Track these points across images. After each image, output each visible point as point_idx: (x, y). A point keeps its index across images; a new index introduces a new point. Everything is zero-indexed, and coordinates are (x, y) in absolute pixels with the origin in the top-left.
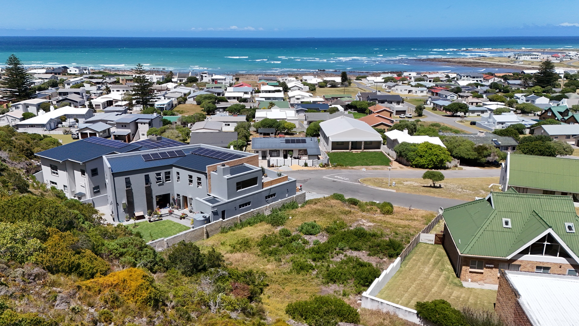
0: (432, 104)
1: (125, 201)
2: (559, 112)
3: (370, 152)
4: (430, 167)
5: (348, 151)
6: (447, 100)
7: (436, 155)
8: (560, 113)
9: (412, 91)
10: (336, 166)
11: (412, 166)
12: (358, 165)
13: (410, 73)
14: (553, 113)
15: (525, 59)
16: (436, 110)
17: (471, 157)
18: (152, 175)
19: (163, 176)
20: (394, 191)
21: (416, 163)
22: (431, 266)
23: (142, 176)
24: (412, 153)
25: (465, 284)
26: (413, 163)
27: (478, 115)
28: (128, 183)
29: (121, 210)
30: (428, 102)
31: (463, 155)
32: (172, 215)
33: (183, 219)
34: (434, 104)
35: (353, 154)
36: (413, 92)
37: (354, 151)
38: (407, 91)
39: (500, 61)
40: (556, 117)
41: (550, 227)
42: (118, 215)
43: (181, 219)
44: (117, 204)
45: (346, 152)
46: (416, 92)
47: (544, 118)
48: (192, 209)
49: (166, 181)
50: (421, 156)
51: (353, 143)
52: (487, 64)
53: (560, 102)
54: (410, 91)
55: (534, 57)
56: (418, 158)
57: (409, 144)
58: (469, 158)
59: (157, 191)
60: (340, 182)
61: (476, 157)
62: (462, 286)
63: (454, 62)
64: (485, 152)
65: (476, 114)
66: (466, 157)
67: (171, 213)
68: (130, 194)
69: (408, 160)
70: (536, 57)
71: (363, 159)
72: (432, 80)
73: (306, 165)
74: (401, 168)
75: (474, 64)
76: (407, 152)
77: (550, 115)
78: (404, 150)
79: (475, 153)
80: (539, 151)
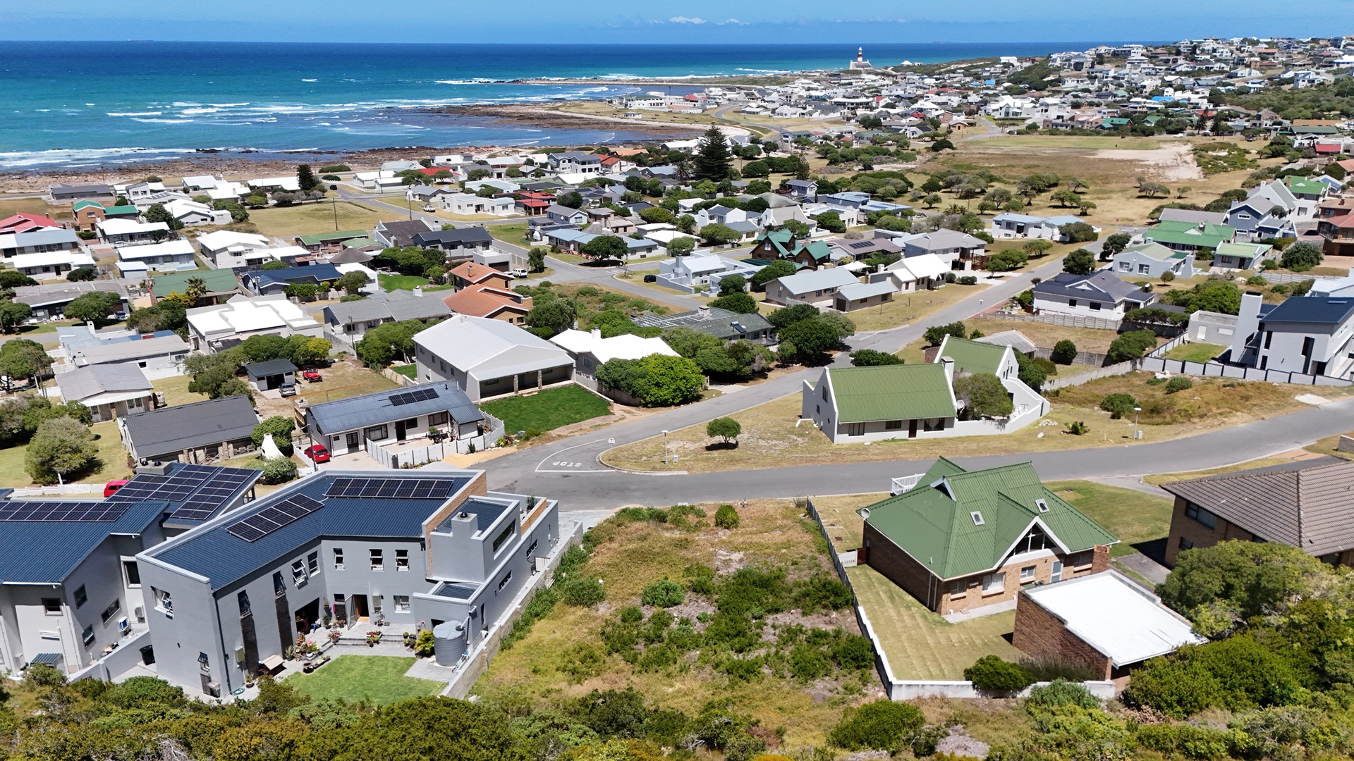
0: (546, 239)
1: (240, 646)
2: (781, 243)
3: (556, 390)
4: (677, 401)
5: (512, 394)
6: (571, 227)
7: (684, 378)
8: (784, 244)
9: (482, 206)
10: (527, 439)
11: (645, 405)
13: (449, 157)
14: (773, 246)
15: (641, 107)
16: (560, 252)
17: (729, 369)
18: (286, 570)
19: (305, 566)
20: (685, 473)
21: (653, 399)
22: (890, 605)
23: (268, 578)
24: (641, 381)
25: (949, 618)
26: (648, 399)
27: (642, 256)
28: (243, 601)
29: (234, 665)
30: (537, 234)
31: (712, 366)
32: (340, 642)
33: (375, 645)
34: (551, 238)
35: (528, 401)
36: (486, 208)
37: (525, 392)
38: (474, 208)
39: (597, 113)
40: (779, 252)
41: (1036, 515)
42: (228, 681)
43: (372, 646)
44: (226, 656)
45: (511, 399)
46: (493, 208)
47: (759, 256)
48: (382, 616)
49: (311, 572)
50: (658, 385)
51: (521, 376)
52: (577, 121)
53: (763, 216)
54: (478, 208)
55: (655, 101)
56: (654, 390)
57: (626, 362)
58: (724, 371)
59: (297, 601)
60: (577, 476)
61: (735, 367)
62: (948, 624)
63: (509, 116)
64: (747, 355)
65: (639, 254)
66: (719, 369)
67: (335, 639)
68: (248, 627)
69: (634, 394)
70: (659, 101)
71: (556, 409)
72: (503, 170)
73: (472, 449)
74: (629, 412)
75: (551, 121)
76: (630, 380)
77: (768, 248)
78: (623, 376)
79: (733, 360)
80: (818, 338)
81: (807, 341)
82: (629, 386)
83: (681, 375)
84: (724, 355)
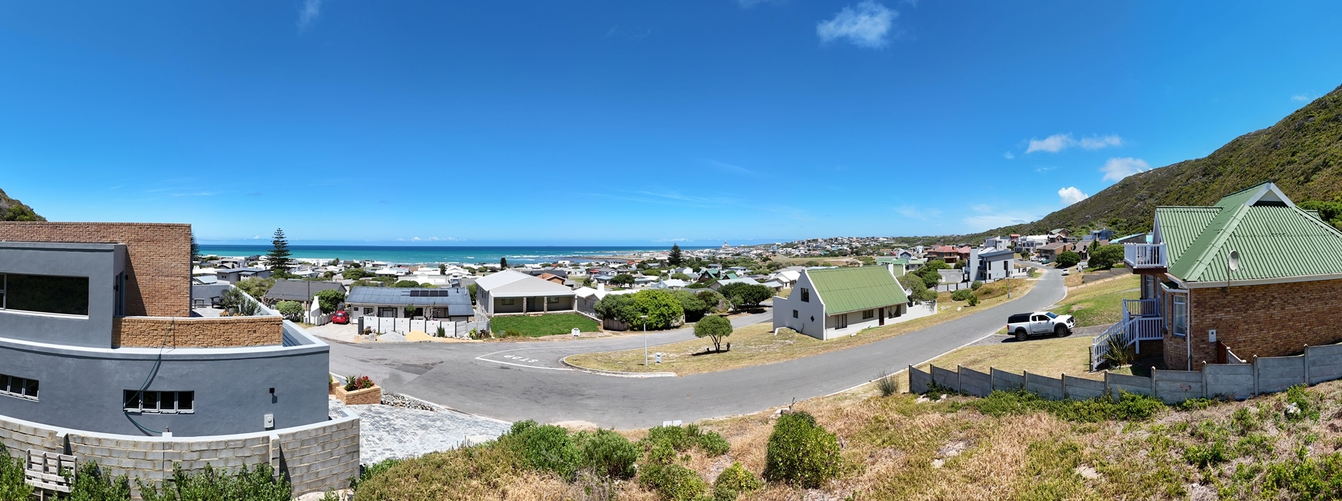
3: (558, 315)
4: (660, 326)
5: (522, 314)
7: (667, 305)
8: (714, 274)
10: (504, 337)
11: (632, 329)
12: (545, 334)
14: (709, 275)
17: (700, 308)
20: (673, 375)
21: (639, 323)
26: (634, 323)
31: (687, 306)
35: (531, 319)
37: (532, 314)
45: (519, 316)
47: (702, 281)
50: (644, 311)
51: (529, 299)
56: (640, 315)
57: (617, 297)
58: (696, 310)
60: (519, 369)
61: (704, 306)
64: (713, 299)
66: (692, 309)
69: (623, 322)
71: (551, 325)
73: (441, 333)
74: (617, 334)
76: (620, 307)
77: (707, 277)
78: (614, 304)
79: (703, 301)
80: (759, 292)
81: (750, 295)
82: (619, 312)
83: (664, 303)
84: (695, 299)
